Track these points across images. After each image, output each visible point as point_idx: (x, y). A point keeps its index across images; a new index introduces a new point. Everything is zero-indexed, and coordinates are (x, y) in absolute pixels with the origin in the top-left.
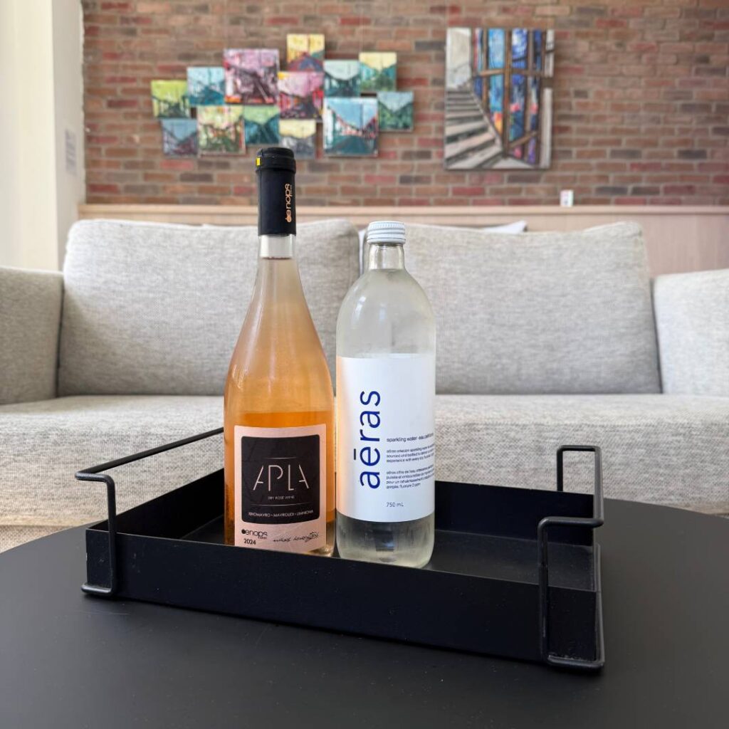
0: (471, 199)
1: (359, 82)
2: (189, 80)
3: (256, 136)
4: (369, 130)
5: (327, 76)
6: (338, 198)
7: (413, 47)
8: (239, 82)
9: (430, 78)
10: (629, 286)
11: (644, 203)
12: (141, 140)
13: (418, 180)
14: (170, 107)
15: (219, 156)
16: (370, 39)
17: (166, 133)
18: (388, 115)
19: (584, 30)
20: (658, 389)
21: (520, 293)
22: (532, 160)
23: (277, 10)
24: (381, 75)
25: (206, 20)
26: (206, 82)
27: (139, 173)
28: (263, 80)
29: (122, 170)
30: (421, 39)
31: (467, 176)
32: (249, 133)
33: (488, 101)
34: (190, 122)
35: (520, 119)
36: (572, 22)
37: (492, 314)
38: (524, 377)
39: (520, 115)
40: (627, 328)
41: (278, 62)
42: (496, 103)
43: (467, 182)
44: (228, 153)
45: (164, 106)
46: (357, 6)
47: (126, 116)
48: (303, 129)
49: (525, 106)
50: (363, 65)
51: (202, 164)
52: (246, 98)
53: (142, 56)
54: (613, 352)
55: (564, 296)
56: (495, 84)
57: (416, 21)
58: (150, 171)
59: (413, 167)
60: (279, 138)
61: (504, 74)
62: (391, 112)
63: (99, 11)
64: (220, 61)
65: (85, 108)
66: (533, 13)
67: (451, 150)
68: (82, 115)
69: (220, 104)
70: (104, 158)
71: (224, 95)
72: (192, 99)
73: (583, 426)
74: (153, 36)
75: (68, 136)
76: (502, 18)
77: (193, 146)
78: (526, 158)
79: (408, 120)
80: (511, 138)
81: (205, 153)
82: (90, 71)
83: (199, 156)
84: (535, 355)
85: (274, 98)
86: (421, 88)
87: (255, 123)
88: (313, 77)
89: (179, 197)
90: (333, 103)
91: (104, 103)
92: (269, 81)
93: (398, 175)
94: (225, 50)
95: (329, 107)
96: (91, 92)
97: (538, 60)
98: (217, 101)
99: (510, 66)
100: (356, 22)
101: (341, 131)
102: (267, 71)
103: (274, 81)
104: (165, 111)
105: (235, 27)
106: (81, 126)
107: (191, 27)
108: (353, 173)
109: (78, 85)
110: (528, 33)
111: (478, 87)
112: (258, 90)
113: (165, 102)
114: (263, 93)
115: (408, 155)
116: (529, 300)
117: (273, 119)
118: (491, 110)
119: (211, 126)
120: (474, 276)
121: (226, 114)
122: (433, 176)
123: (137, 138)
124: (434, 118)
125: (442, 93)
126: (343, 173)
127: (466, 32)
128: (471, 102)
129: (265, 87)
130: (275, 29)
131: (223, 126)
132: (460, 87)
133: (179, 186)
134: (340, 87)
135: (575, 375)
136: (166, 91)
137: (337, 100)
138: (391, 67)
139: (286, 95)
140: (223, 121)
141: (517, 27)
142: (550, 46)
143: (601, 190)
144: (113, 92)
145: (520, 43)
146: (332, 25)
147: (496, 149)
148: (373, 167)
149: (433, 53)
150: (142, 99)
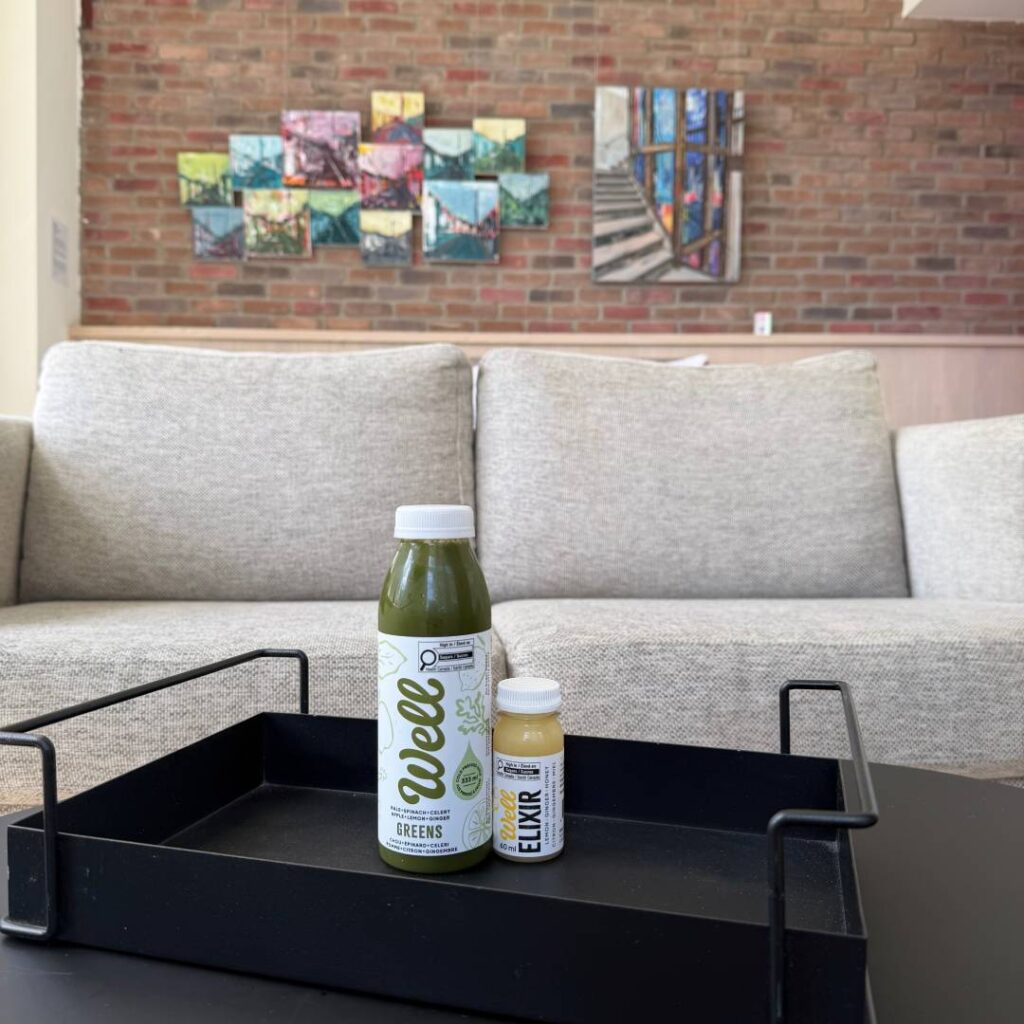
0: (630, 323)
1: (472, 160)
2: (232, 153)
3: (327, 232)
4: (487, 226)
5: (428, 150)
6: (443, 320)
7: (549, 112)
8: (303, 157)
9: (572, 156)
10: (861, 441)
11: (870, 330)
12: (164, 236)
13: (556, 296)
14: (205, 191)
15: (273, 259)
16: (487, 100)
17: (197, 227)
18: (514, 206)
19: (785, 92)
20: (905, 591)
21: (705, 452)
22: (715, 270)
23: (358, 58)
24: (504, 151)
25: (256, 69)
26: (256, 156)
27: (159, 282)
28: (337, 155)
29: (134, 279)
30: (559, 102)
31: (624, 292)
32: (316, 228)
33: (653, 188)
34: (234, 212)
35: (698, 214)
36: (769, 82)
37: (664, 482)
38: (712, 573)
39: (698, 207)
40: (858, 502)
41: (358, 130)
42: (664, 191)
43: (625, 300)
44: (287, 256)
45: (196, 189)
46: (470, 55)
47: (141, 202)
48: (393, 223)
49: (705, 196)
50: (478, 135)
51: (250, 270)
52: (313, 179)
53: (165, 118)
54: (840, 536)
55: (767, 455)
56: (663, 165)
57: (553, 77)
58: (175, 280)
59: (548, 278)
60: (360, 235)
61: (675, 152)
62: (517, 201)
63: (105, 55)
64: (276, 126)
65: (82, 192)
66: (715, 69)
67: (601, 256)
68: (77, 199)
69: (276, 187)
70: (108, 260)
71: (282, 175)
72: (236, 179)
73: (805, 647)
74: (180, 90)
75: (56, 228)
76: (671, 74)
77: (237, 245)
78: (706, 268)
79: (542, 213)
80: (685, 239)
81: (253, 255)
82: (91, 140)
83: (245, 259)
84: (727, 541)
85: (353, 180)
86: (560, 170)
87: (325, 214)
88: (408, 152)
89: (215, 316)
90: (436, 188)
91: (110, 184)
92: (346, 156)
93: (528, 288)
94: (284, 112)
95: (432, 193)
96: (92, 167)
97: (723, 131)
98: (272, 183)
99: (683, 140)
100: (470, 76)
101: (447, 227)
102: (343, 141)
103: (353, 156)
104: (197, 196)
105: (297, 80)
106: (77, 215)
107: (236, 80)
108: (465, 286)
109: (72, 158)
110: (708, 94)
111: (639, 168)
112: (330, 169)
113: (198, 182)
114: (337, 172)
115: (541, 262)
116: (717, 461)
117: (351, 209)
118: (657, 202)
119: (263, 218)
120: (638, 426)
121: (285, 201)
122: (577, 291)
123: (156, 233)
124: (577, 210)
125: (589, 177)
126: (450, 285)
127: (622, 93)
128: (629, 189)
129: (341, 165)
130: (354, 85)
131: (280, 218)
132: (613, 168)
133: (216, 301)
134: (447, 167)
135: (786, 571)
136: (198, 168)
137: (441, 184)
138: (518, 139)
139: (371, 175)
140: (280, 211)
141: (693, 86)
142: (739, 114)
143: (810, 313)
144: (123, 168)
145: (697, 109)
146: (436, 82)
147: (664, 254)
148: (493, 278)
149: (576, 121)
150: (164, 178)
